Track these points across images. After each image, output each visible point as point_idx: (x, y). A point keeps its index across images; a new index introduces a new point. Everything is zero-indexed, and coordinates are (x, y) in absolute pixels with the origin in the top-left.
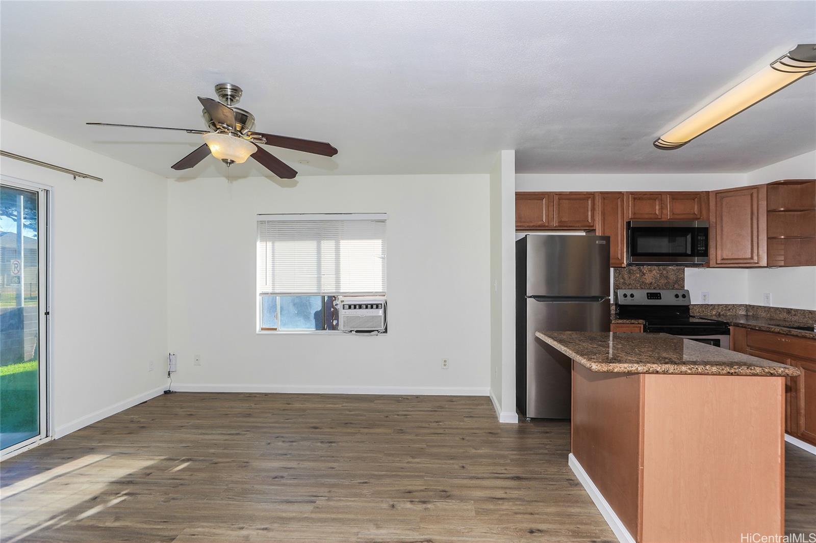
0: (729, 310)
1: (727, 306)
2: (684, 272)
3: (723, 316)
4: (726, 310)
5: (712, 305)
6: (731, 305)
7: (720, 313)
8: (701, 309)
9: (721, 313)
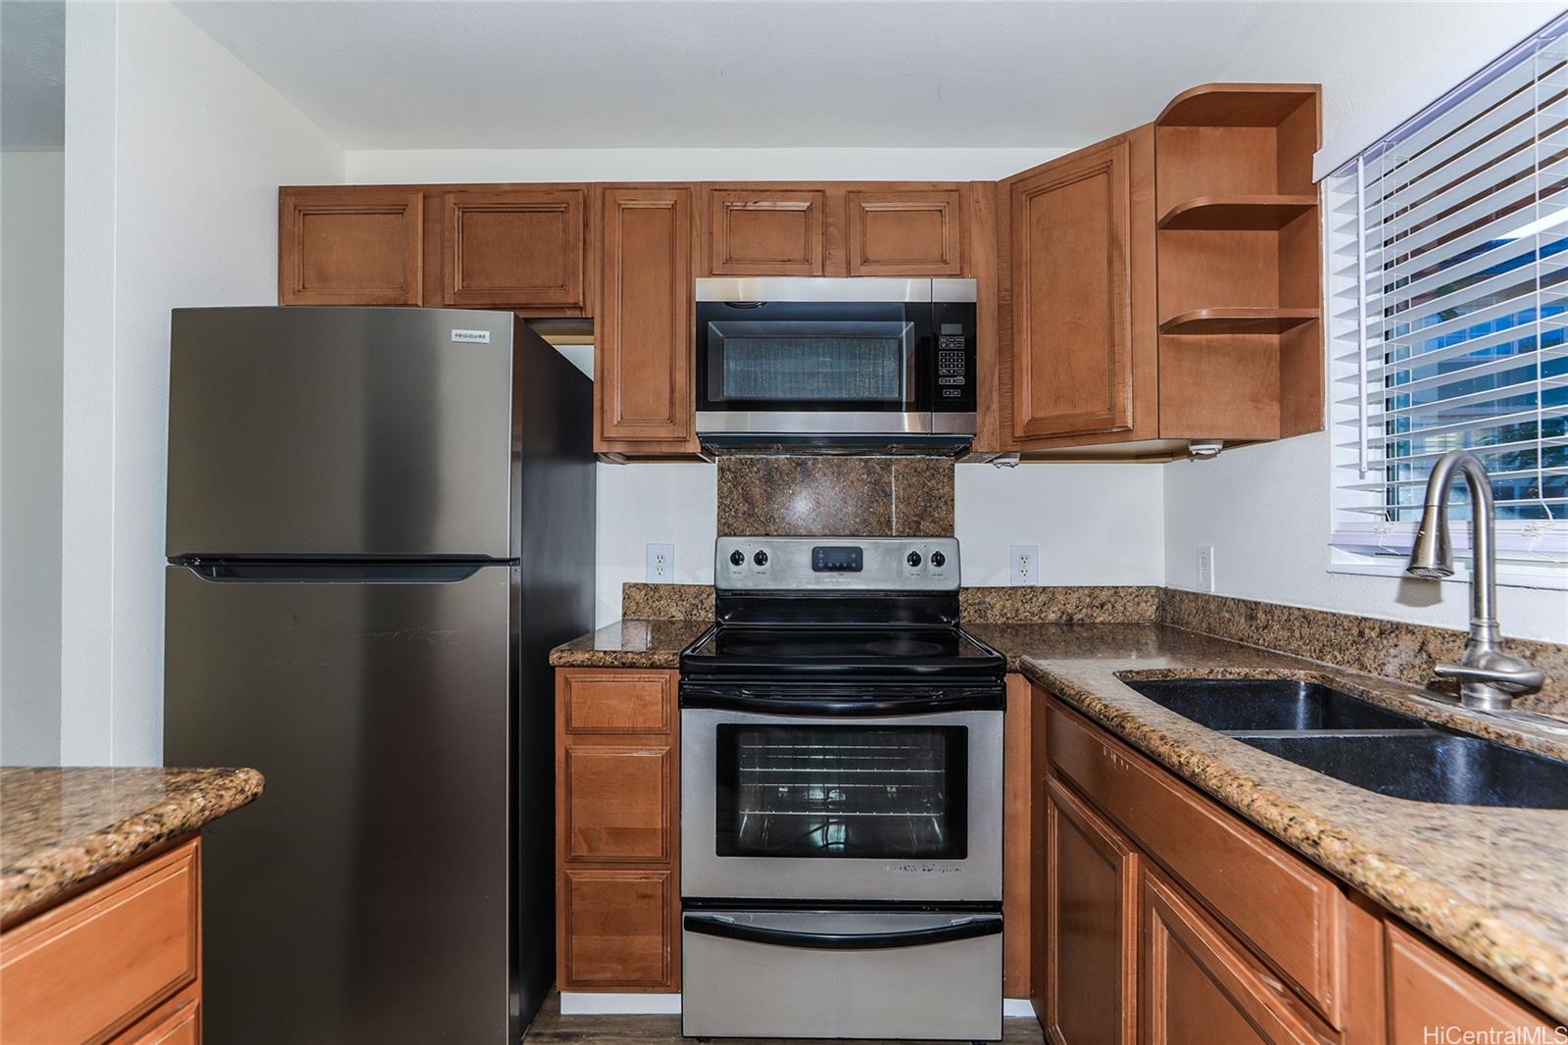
0: (1102, 605)
1: (1093, 591)
2: (951, 477)
3: (1082, 625)
4: (1091, 606)
5: (1044, 589)
6: (1108, 588)
7: (1071, 619)
8: (1008, 604)
9: (1077, 617)
